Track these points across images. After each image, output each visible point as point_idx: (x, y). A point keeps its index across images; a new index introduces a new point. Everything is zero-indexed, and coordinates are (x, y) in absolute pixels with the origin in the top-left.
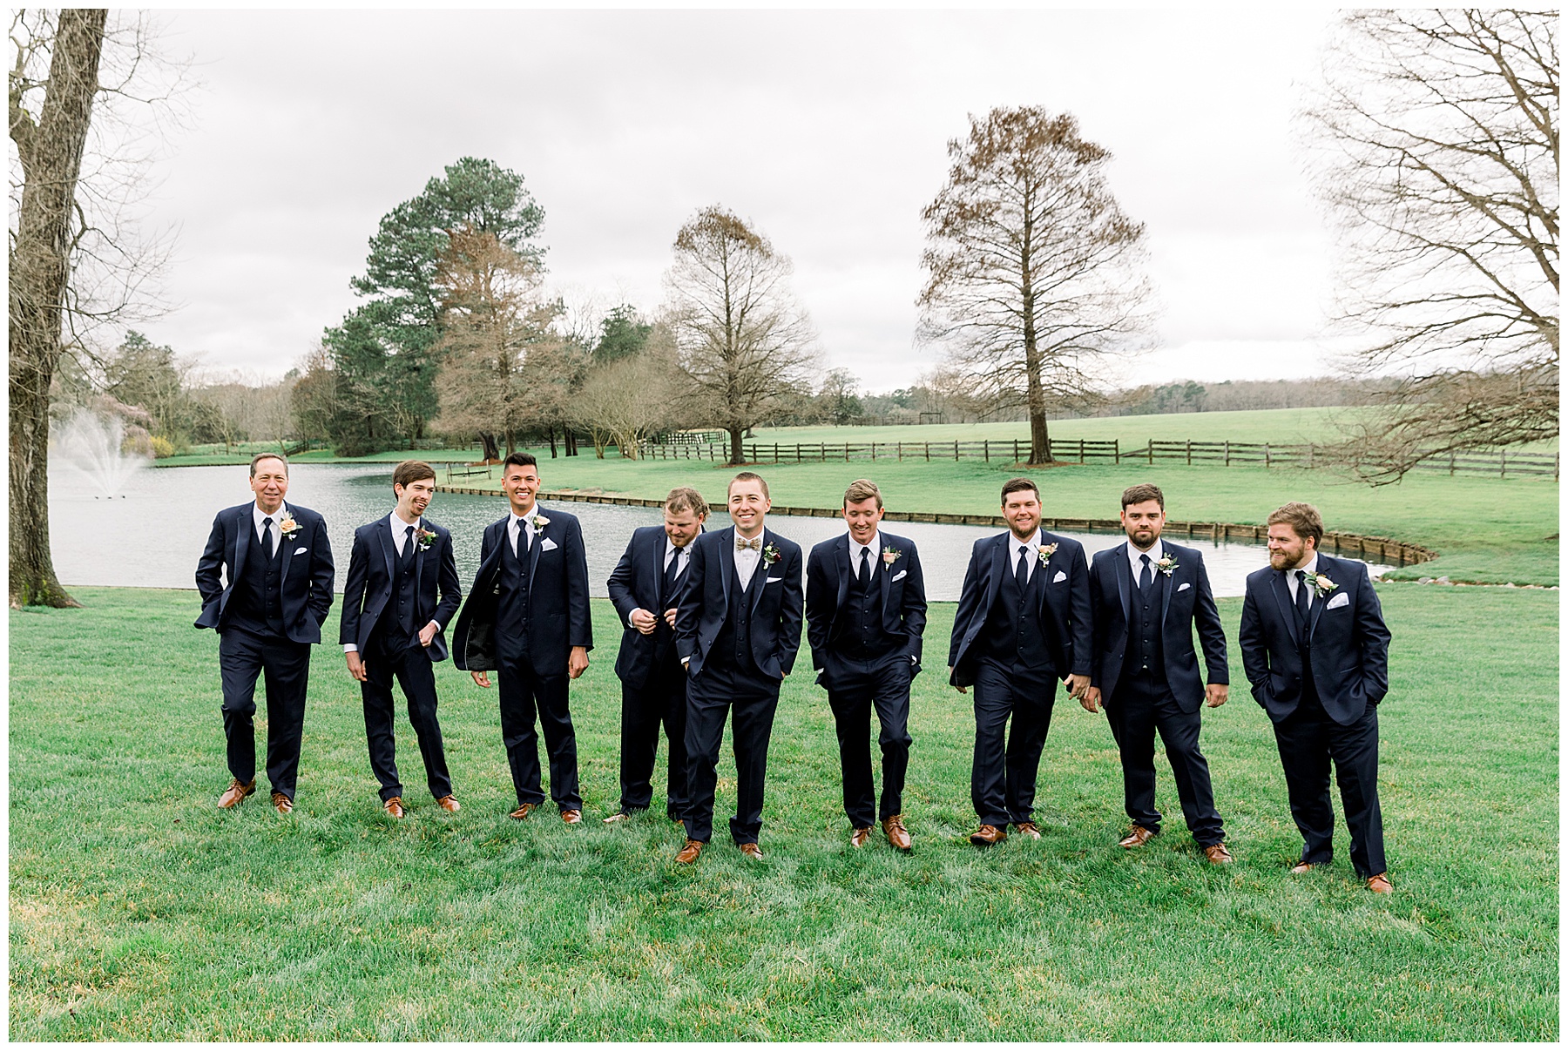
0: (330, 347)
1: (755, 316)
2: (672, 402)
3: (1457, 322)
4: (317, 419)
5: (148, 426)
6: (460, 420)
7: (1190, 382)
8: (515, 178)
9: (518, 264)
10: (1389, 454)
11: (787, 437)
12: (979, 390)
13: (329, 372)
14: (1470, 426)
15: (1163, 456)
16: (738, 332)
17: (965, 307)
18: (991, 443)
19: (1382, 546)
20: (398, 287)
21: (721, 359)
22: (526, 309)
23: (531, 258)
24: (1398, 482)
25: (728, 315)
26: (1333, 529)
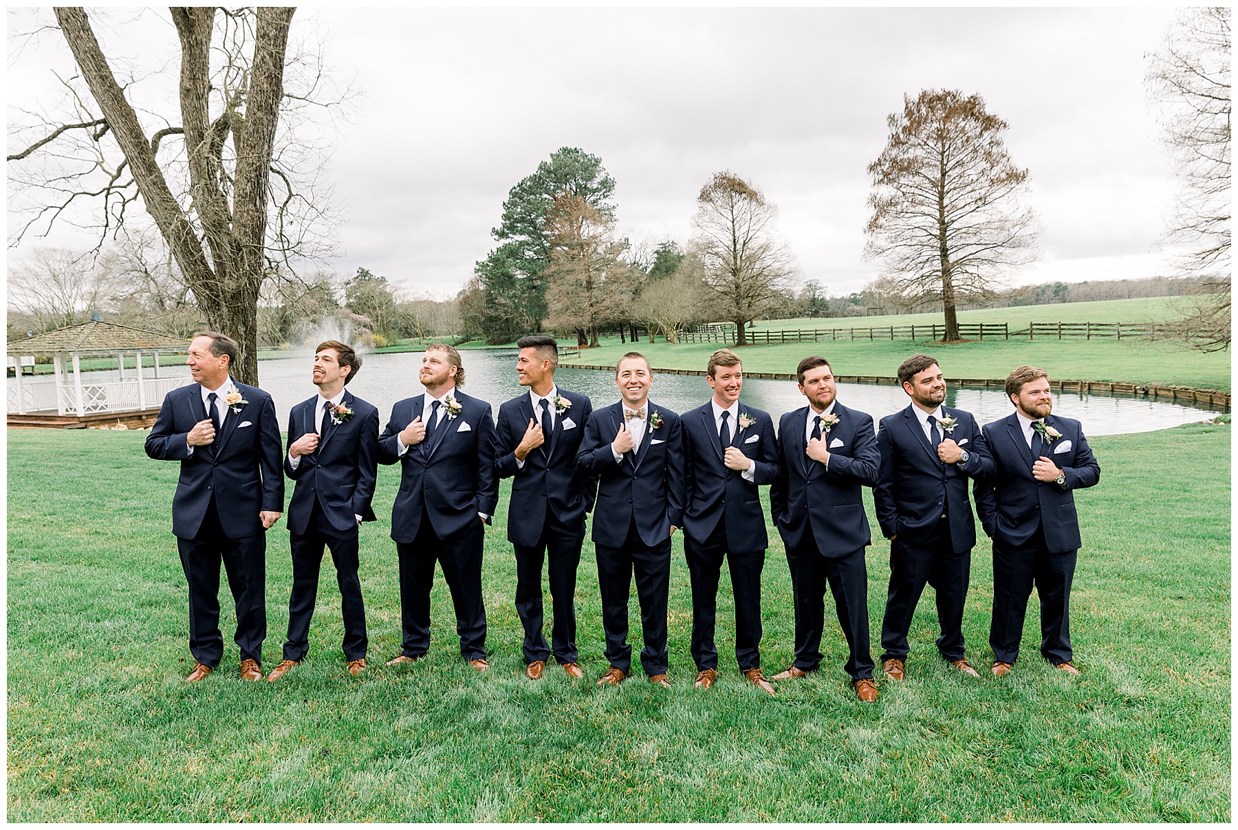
0: (480, 274)
1: (753, 245)
2: (698, 305)
4: (475, 321)
5: (371, 328)
6: (563, 320)
7: (1058, 283)
8: (595, 160)
9: (599, 217)
10: (1218, 329)
11: (776, 326)
12: (908, 291)
13: (481, 291)
15: (1040, 334)
16: (741, 257)
17: (897, 234)
18: (917, 327)
19: (1211, 396)
20: (521, 234)
21: (730, 274)
22: (604, 246)
23: (606, 212)
24: (1225, 349)
25: (735, 245)
26: (1171, 384)
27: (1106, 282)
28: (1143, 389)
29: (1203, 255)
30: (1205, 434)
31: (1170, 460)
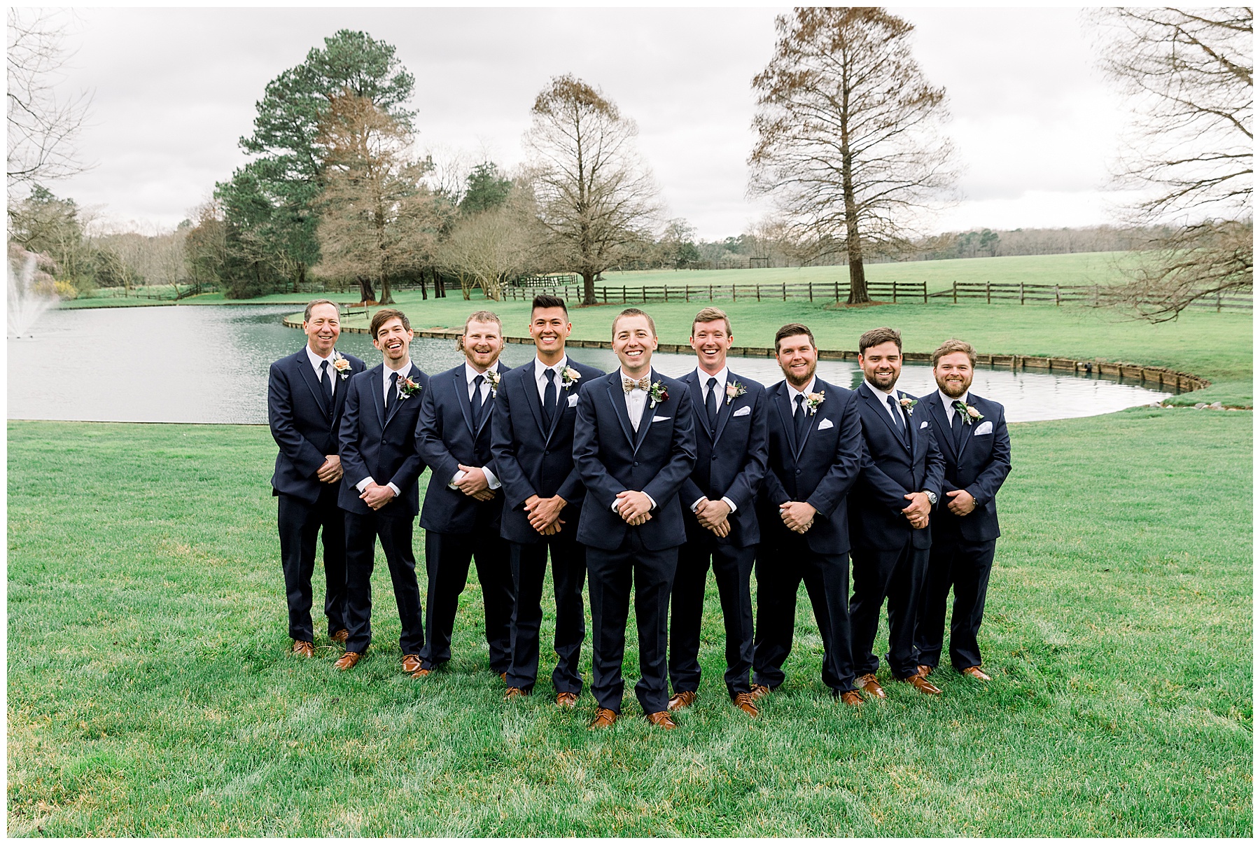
0: (220, 200)
1: (605, 173)
2: (531, 250)
3: (1223, 179)
4: (209, 265)
5: (53, 272)
6: (340, 266)
7: (986, 230)
8: (386, 48)
9: (392, 126)
10: (1166, 294)
11: (634, 280)
12: (804, 238)
13: (219, 222)
14: (1237, 270)
15: (966, 296)
16: (589, 187)
17: (791, 165)
18: (814, 285)
19: (1161, 375)
20: (282, 147)
21: (573, 211)
22: (399, 166)
23: (402, 120)
24: (1175, 319)
25: (581, 172)
26: (1117, 360)
27: (1045, 231)
28: (1086, 366)
29: (1149, 207)
30: (1151, 419)
31: (1110, 447)
